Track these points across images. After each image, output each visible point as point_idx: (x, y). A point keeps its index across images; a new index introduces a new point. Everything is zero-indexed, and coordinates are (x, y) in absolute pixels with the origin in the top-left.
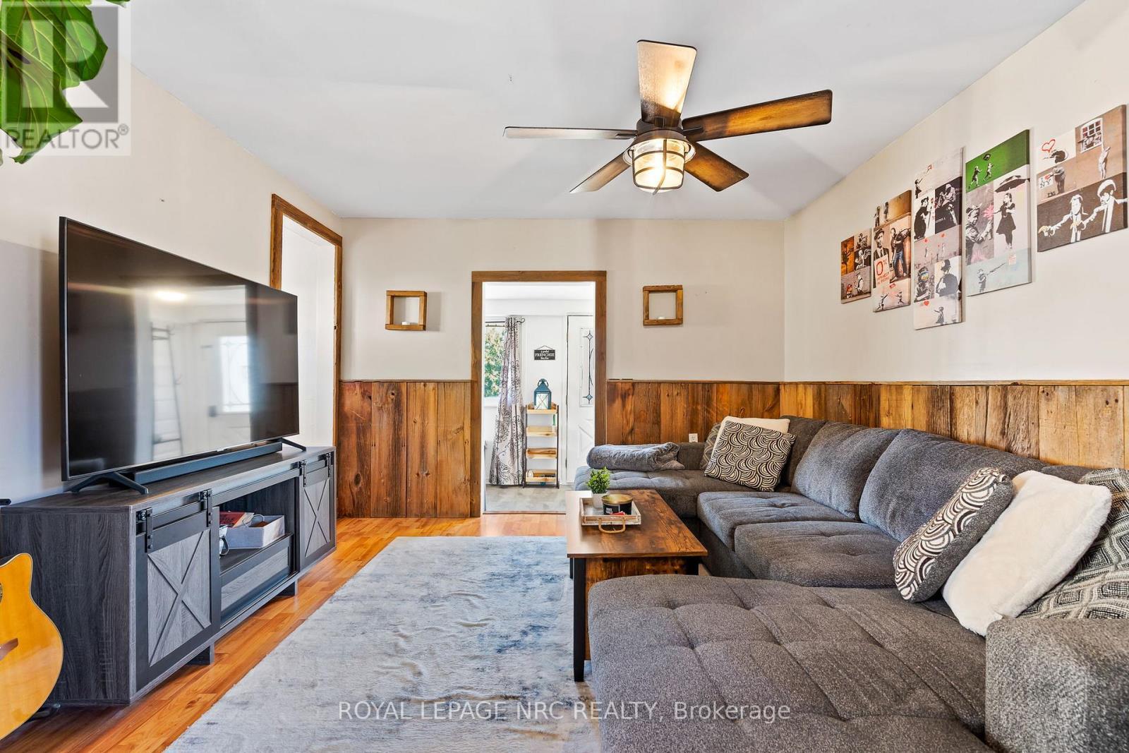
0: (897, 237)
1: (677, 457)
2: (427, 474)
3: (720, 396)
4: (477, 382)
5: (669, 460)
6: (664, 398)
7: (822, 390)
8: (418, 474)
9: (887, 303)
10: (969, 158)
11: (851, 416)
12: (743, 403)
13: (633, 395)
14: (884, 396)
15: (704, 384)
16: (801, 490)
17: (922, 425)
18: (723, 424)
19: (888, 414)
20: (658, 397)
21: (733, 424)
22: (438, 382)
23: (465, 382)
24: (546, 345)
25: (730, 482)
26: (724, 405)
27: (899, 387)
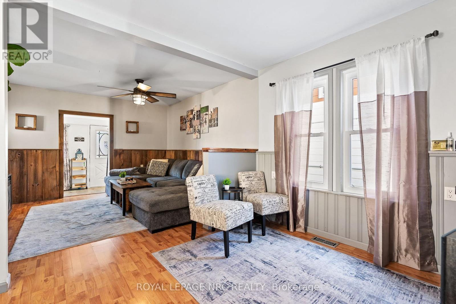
0: (191, 119)
1: (138, 171)
2: (38, 185)
3: (150, 154)
4: (62, 150)
5: (136, 172)
6: (133, 154)
7: (176, 151)
8: (33, 185)
9: (189, 132)
10: (201, 107)
11: (182, 158)
12: (156, 156)
13: (123, 154)
14: (188, 153)
15: (145, 150)
16: (171, 175)
17: (194, 159)
18: (151, 161)
19: (189, 157)
20: (131, 154)
21: (154, 161)
22: (43, 150)
23: (56, 150)
24: (80, 136)
25: (154, 175)
26: (151, 157)
27: (190, 151)
